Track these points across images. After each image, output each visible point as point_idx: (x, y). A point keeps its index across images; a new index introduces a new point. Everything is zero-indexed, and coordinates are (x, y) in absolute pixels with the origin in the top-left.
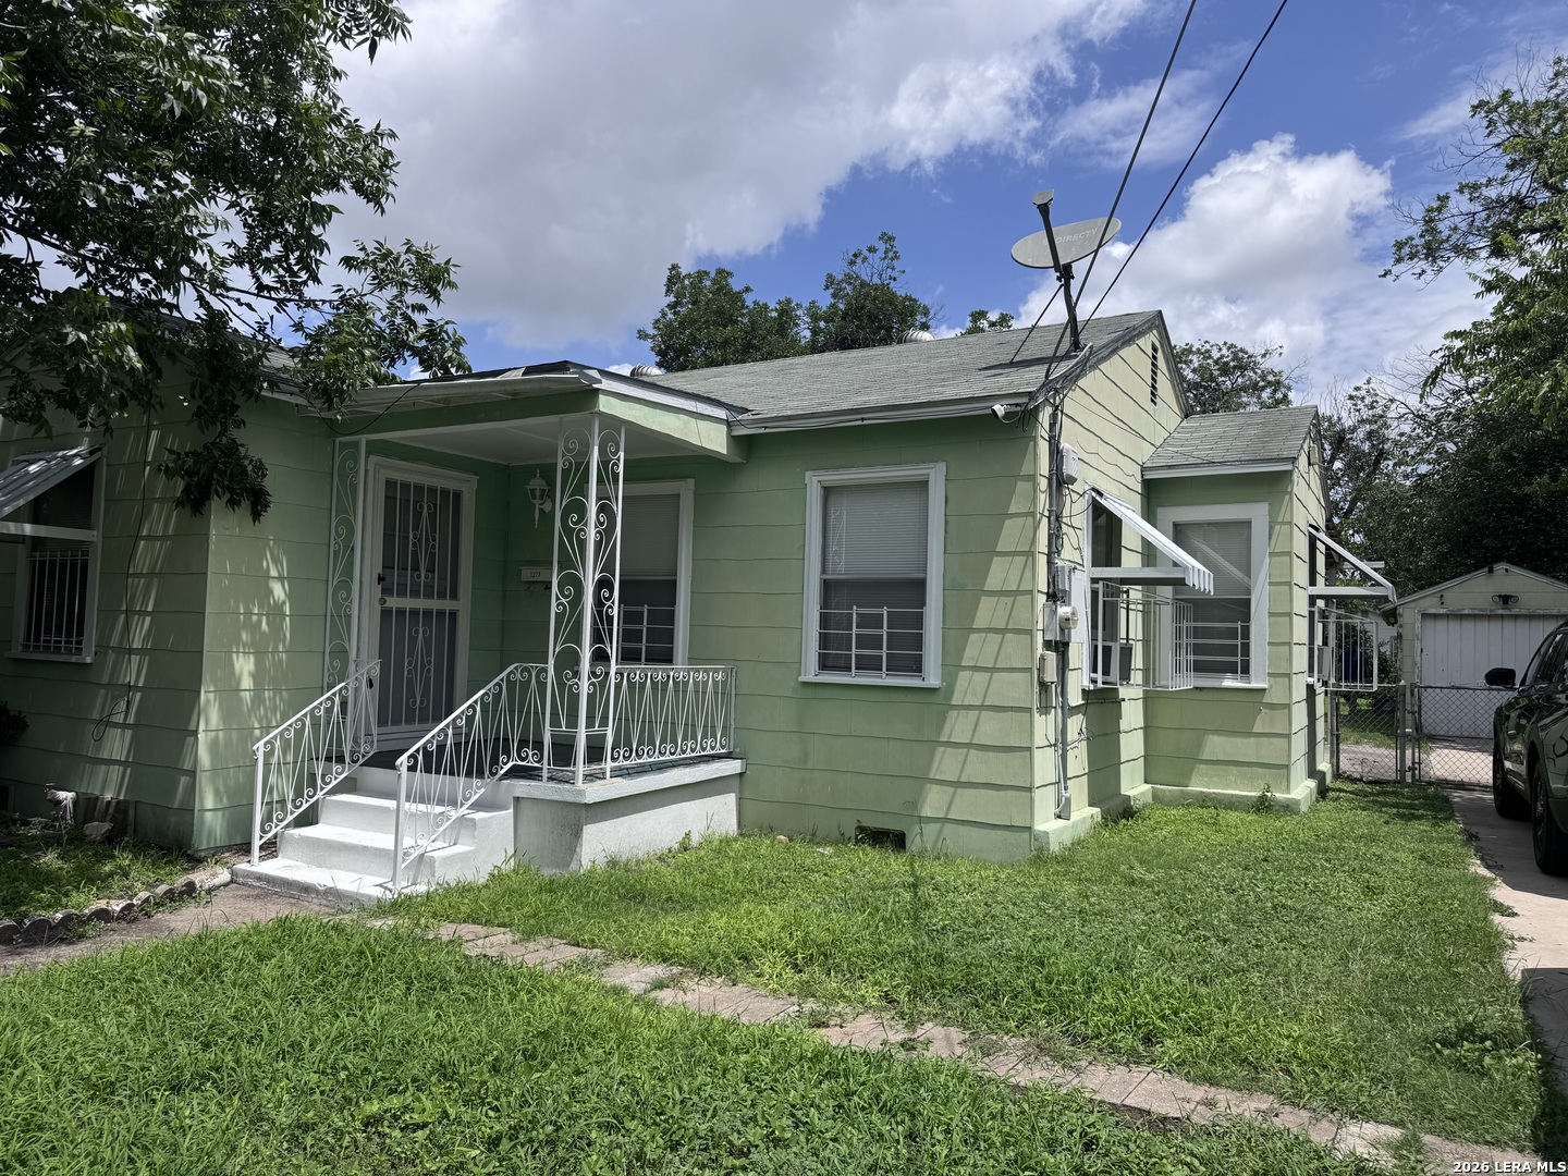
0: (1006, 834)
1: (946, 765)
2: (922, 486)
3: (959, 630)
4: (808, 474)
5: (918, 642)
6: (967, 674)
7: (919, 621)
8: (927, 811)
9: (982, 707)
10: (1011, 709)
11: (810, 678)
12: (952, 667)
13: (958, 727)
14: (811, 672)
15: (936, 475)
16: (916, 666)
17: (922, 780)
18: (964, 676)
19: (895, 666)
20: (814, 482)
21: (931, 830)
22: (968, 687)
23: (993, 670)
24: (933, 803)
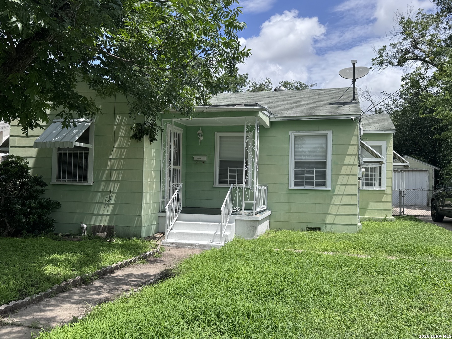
0: (350, 226)
1: (333, 210)
2: (325, 136)
3: (336, 175)
4: (290, 132)
5: (324, 178)
6: (339, 186)
7: (324, 172)
8: (327, 222)
9: (343, 195)
10: (351, 195)
11: (292, 188)
12: (334, 184)
13: (336, 200)
14: (292, 186)
15: (330, 134)
16: (324, 184)
17: (326, 214)
18: (338, 187)
19: (317, 184)
20: (292, 134)
21: (328, 227)
22: (339, 190)
23: (346, 185)
24: (329, 219)
